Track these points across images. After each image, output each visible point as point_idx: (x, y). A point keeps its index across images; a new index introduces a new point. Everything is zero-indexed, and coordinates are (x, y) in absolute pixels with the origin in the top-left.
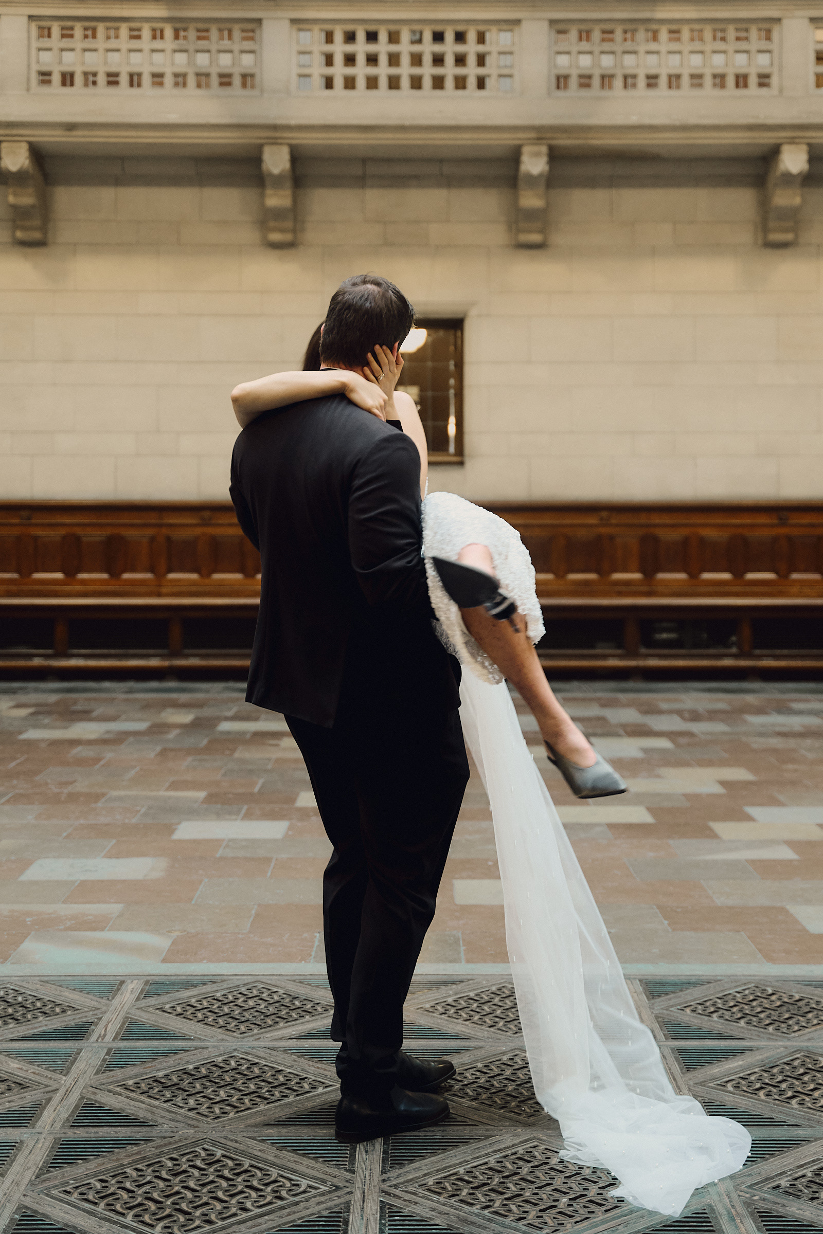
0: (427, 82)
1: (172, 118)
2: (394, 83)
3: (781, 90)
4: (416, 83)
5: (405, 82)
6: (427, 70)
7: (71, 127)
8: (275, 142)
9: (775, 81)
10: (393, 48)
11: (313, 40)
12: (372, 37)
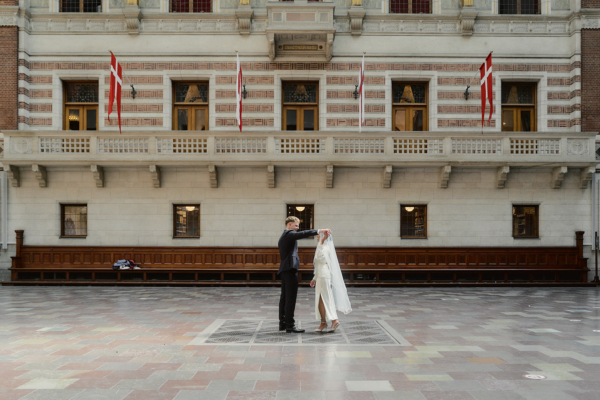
0: (305, 151)
1: (247, 160)
2: (298, 151)
3: (386, 154)
4: (303, 151)
5: (300, 151)
6: (305, 148)
7: (224, 162)
8: (271, 165)
9: (385, 151)
10: (298, 143)
11: (279, 141)
12: (293, 141)
